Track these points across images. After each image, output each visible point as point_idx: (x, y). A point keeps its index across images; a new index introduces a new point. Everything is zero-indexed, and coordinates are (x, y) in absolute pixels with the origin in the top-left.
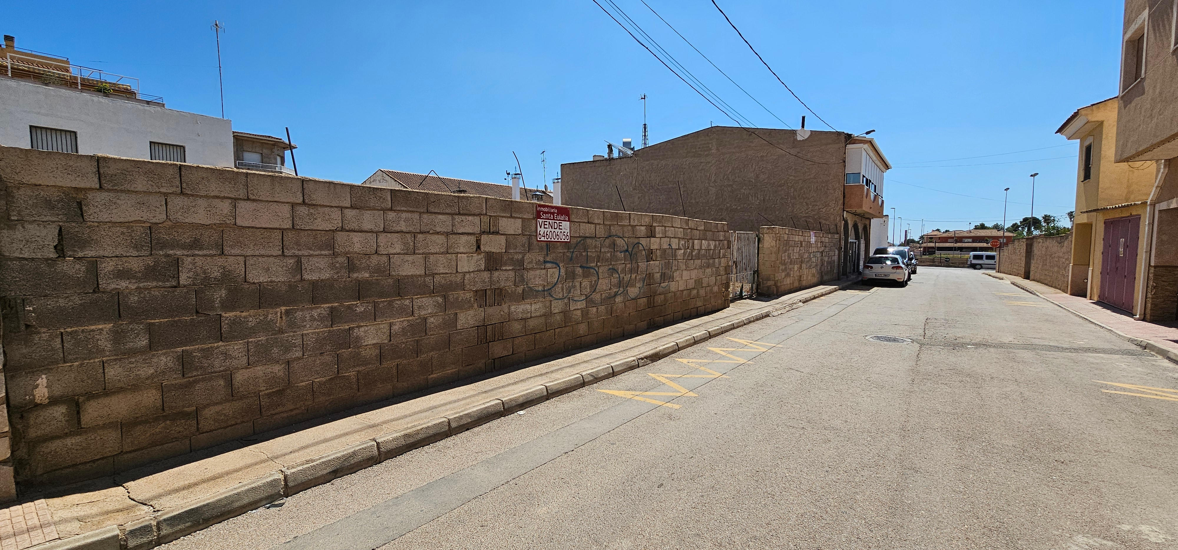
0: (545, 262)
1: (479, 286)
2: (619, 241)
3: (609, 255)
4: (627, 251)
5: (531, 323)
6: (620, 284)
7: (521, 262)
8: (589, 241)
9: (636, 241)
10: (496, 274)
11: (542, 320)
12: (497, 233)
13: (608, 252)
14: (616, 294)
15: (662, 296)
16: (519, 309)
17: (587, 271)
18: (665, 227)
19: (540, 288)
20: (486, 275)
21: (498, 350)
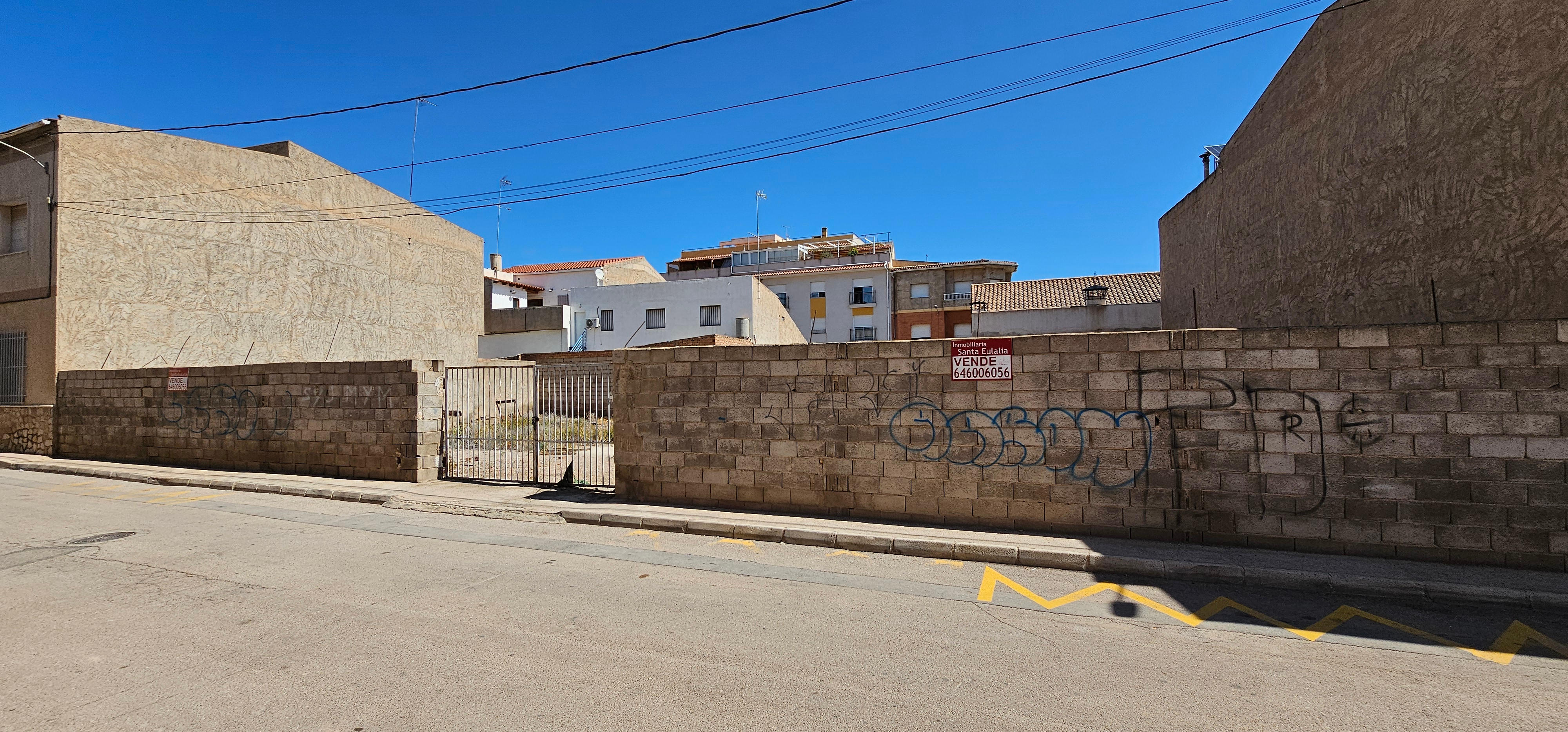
0: (174, 404)
1: (143, 415)
2: (226, 389)
3: (217, 400)
4: (235, 397)
5: (167, 441)
6: (229, 425)
7: (161, 403)
8: (201, 390)
9: (245, 388)
10: (150, 409)
11: (173, 441)
12: (150, 387)
13: (217, 398)
14: (226, 433)
15: (279, 443)
16: (161, 431)
17: (200, 411)
18: (282, 374)
19: (172, 420)
20: (145, 409)
21: (152, 452)
